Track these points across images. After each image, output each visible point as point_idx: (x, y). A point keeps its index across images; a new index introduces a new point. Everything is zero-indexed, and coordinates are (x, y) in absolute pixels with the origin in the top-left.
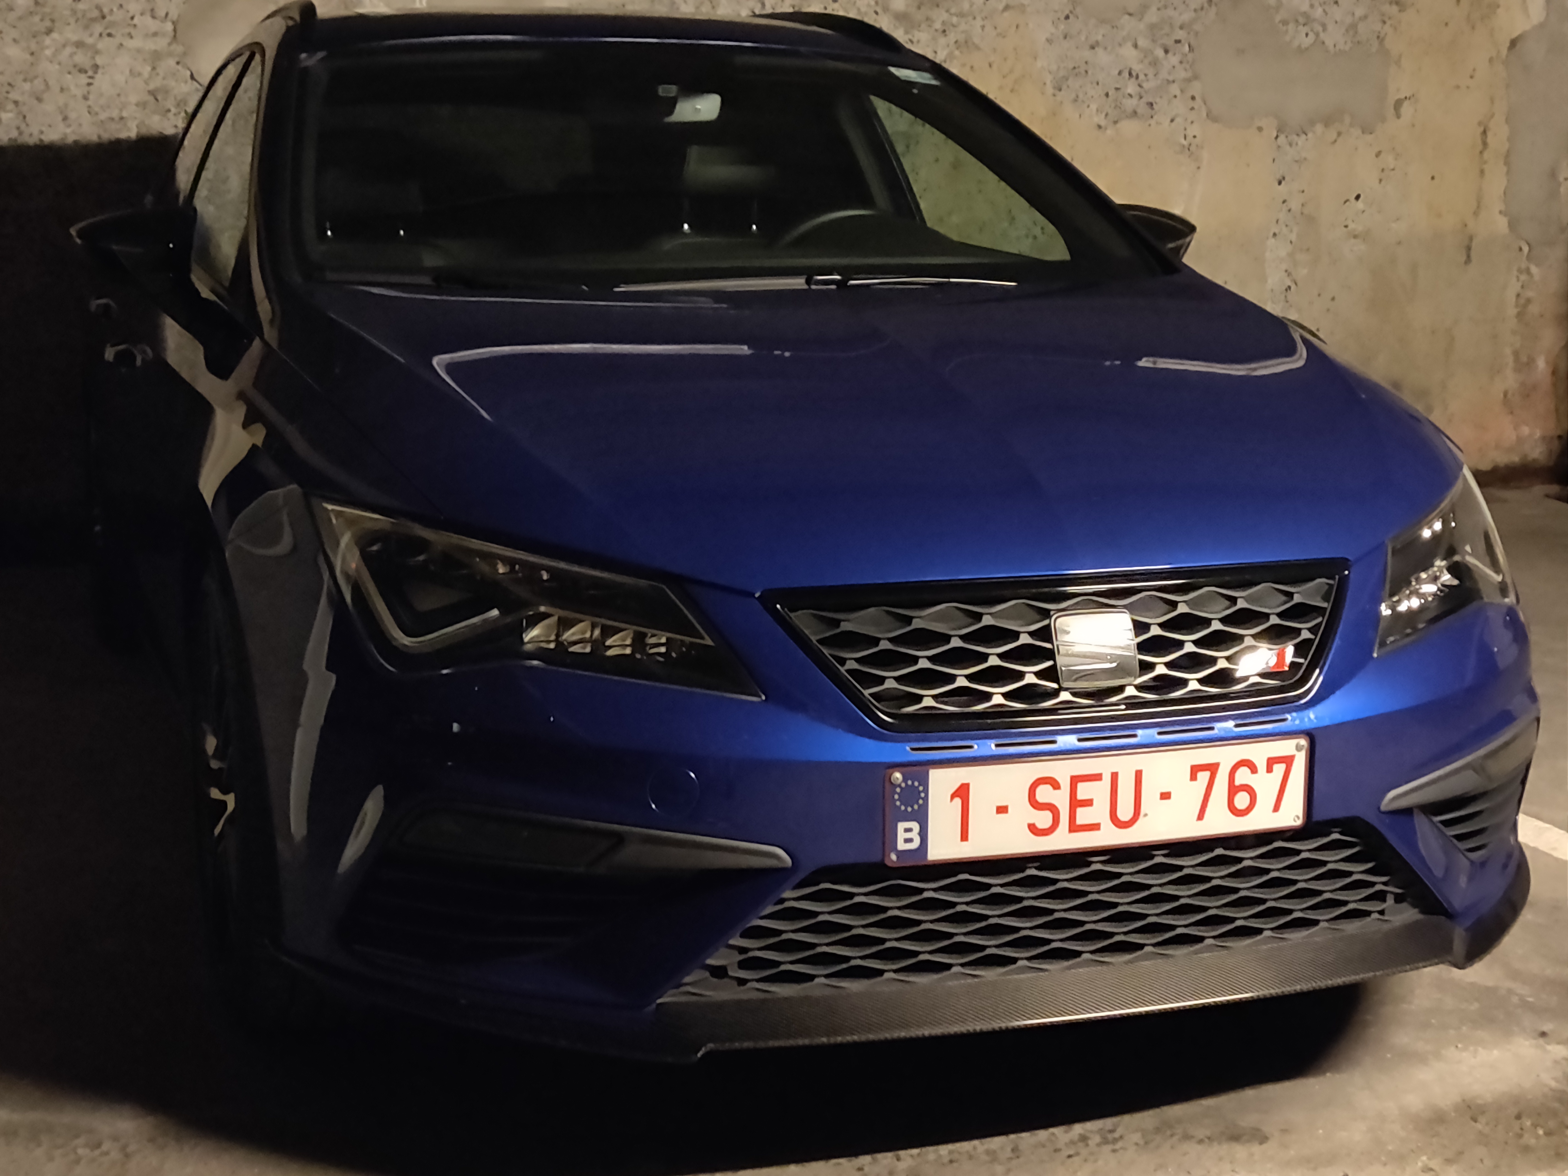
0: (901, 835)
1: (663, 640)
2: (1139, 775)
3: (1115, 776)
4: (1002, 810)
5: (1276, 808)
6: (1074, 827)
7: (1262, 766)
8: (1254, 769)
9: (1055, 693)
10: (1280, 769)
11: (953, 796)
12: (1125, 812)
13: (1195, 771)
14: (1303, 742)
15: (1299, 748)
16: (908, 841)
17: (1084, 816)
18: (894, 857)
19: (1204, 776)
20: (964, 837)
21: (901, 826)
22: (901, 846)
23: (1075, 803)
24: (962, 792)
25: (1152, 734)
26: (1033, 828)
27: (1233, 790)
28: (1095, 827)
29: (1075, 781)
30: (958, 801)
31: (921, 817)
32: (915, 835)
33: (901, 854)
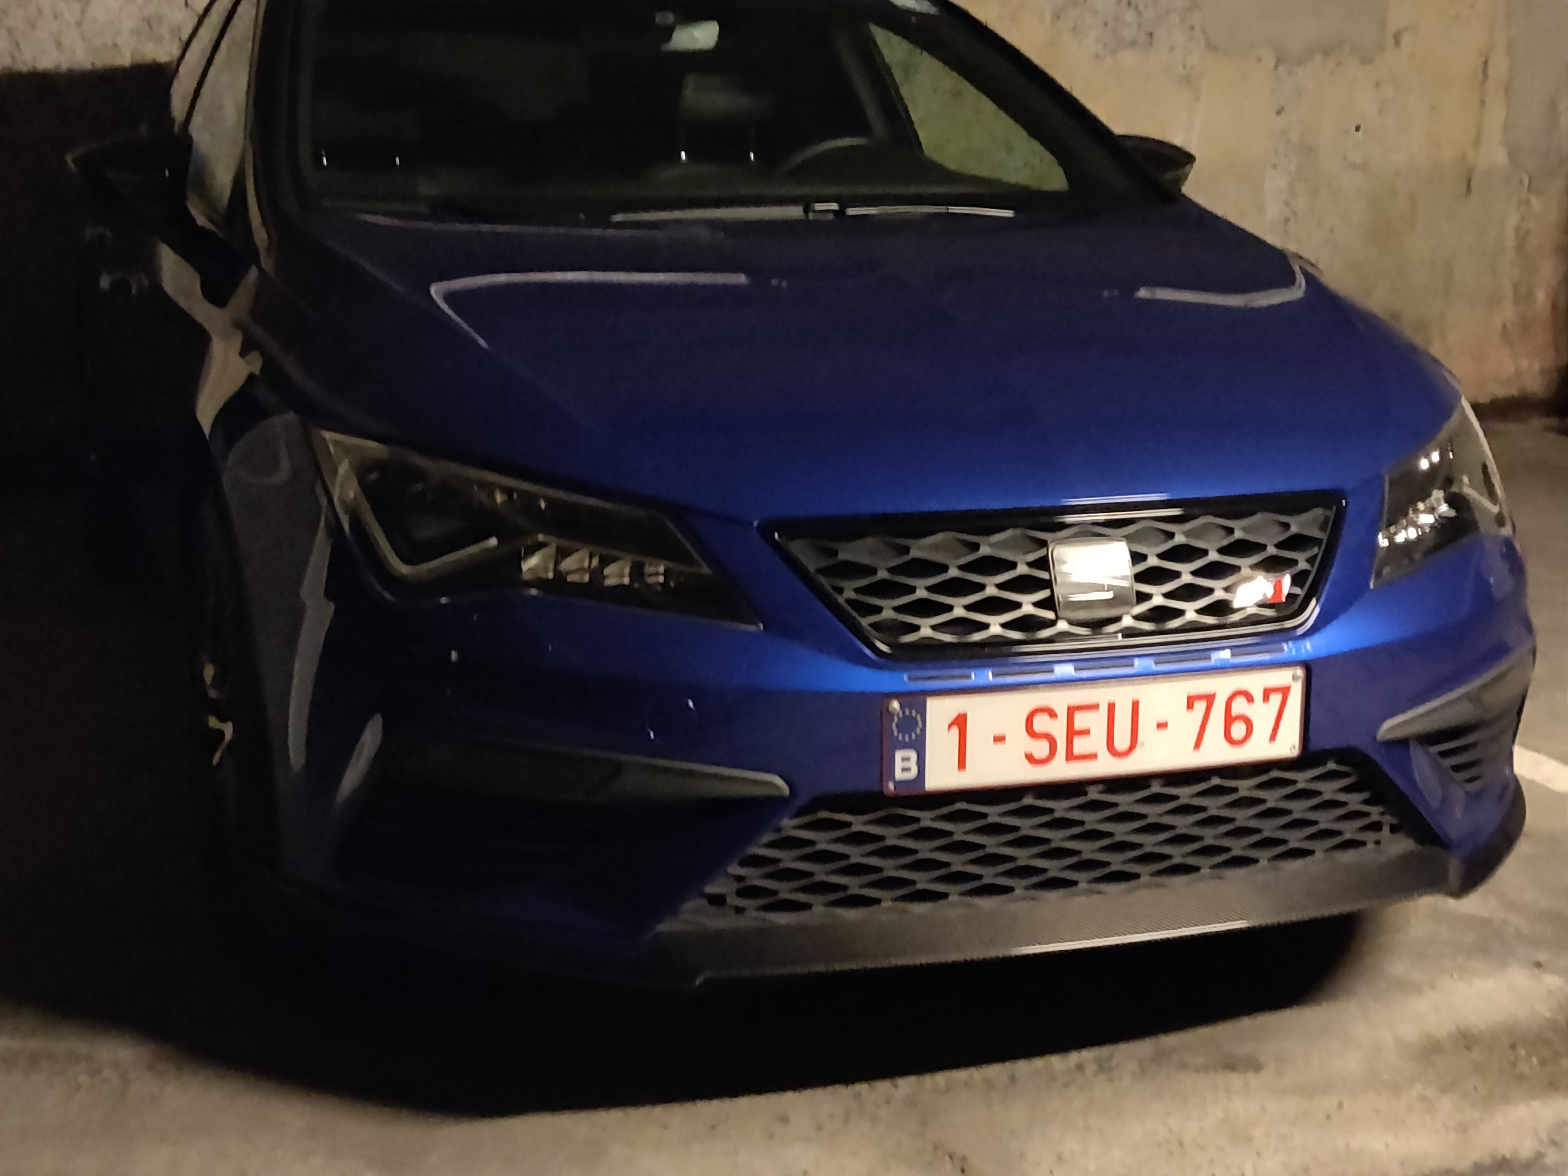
0: (899, 764)
1: (661, 569)
2: (1135, 706)
3: (1111, 707)
4: (999, 739)
5: (1273, 737)
6: (1070, 756)
7: (1258, 696)
8: (1250, 698)
9: (1052, 623)
10: (1275, 699)
11: (950, 726)
12: (1122, 741)
13: (1191, 702)
14: (1300, 672)
15: (1295, 678)
16: (907, 770)
17: (1080, 745)
18: (891, 786)
19: (1200, 707)
20: (962, 764)
21: (899, 755)
22: (899, 775)
23: (1072, 733)
24: (960, 722)
25: (1148, 664)
26: (1030, 758)
27: (1229, 720)
28: (1093, 756)
29: (1071, 711)
30: (955, 731)
31: (919, 746)
32: (912, 764)
33: (897, 784)
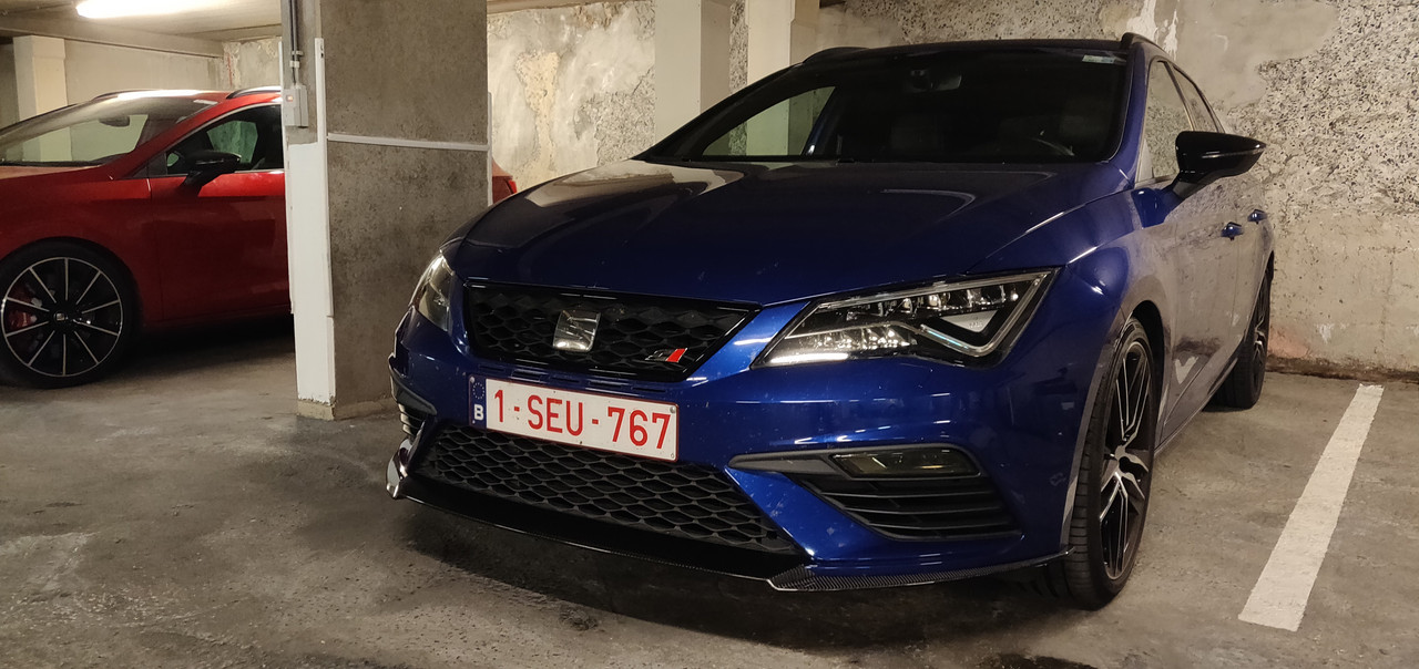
0: (476, 412)
4: (517, 409)
5: (661, 446)
6: (549, 428)
7: (650, 418)
8: (645, 419)
10: (661, 421)
11: (495, 396)
14: (674, 408)
15: (671, 411)
16: (479, 415)
18: (473, 422)
20: (501, 419)
21: (476, 406)
22: (476, 417)
28: (560, 430)
29: (550, 402)
30: (497, 399)
31: (483, 403)
32: (481, 412)
